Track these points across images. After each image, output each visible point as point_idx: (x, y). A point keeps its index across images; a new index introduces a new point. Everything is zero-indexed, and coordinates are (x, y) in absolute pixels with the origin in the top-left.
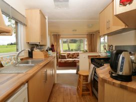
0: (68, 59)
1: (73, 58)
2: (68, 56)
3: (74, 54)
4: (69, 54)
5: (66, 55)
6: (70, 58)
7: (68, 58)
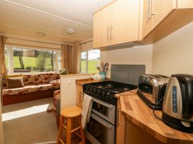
0: (26, 87)
1: (36, 84)
2: (26, 80)
3: (39, 75)
4: (29, 76)
5: (21, 78)
6: (31, 84)
7: (25, 85)
